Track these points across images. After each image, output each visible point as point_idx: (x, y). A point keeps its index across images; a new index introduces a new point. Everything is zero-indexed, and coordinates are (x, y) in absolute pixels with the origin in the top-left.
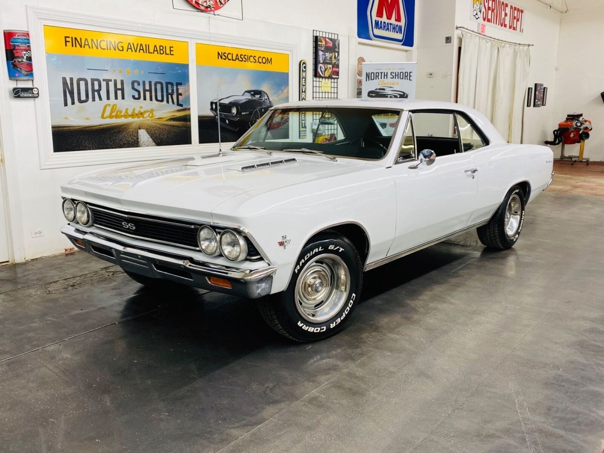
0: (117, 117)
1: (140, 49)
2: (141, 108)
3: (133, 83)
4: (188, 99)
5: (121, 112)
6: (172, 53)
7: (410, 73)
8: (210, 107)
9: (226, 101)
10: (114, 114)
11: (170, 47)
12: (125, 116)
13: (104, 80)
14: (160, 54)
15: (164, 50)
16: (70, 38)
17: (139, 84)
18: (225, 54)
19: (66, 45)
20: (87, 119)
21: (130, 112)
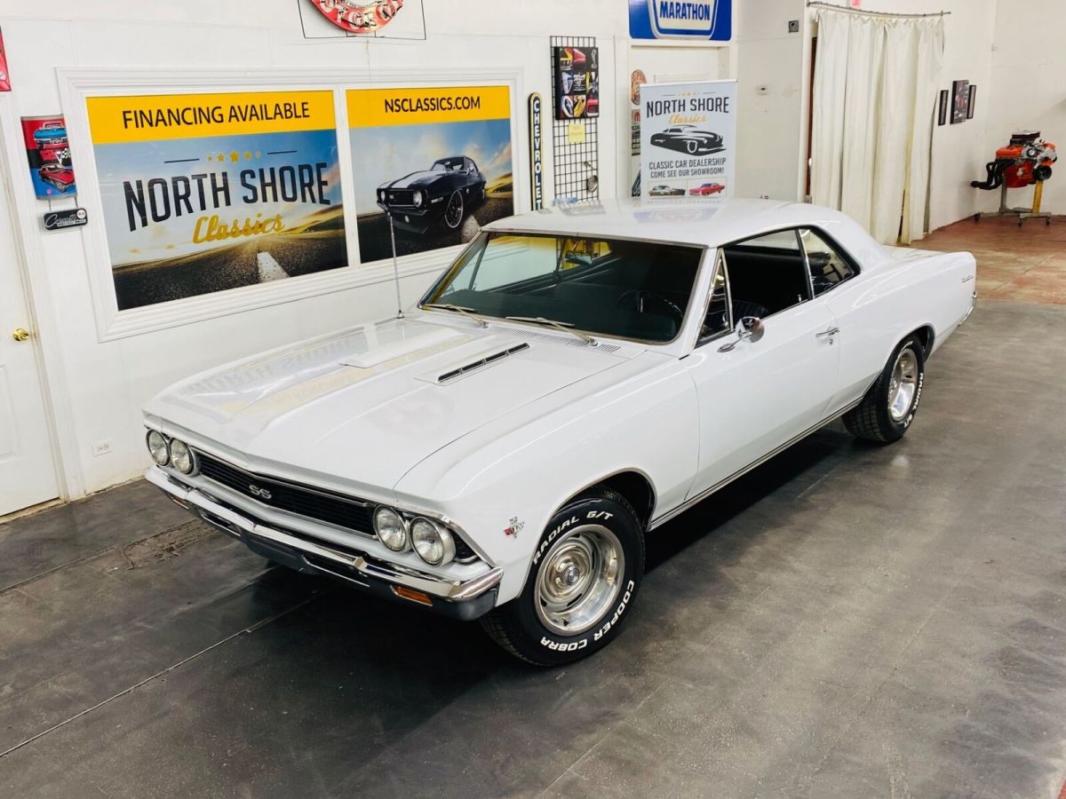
0: (219, 236)
1: (251, 115)
2: (259, 215)
3: (243, 174)
4: (337, 190)
5: (226, 227)
6: (306, 113)
7: (725, 98)
8: (376, 198)
9: (404, 185)
10: (214, 233)
11: (303, 104)
12: (234, 234)
13: (194, 177)
14: (287, 117)
15: (292, 110)
16: (133, 113)
17: (253, 176)
18: (398, 102)
19: (126, 127)
20: (170, 247)
21: (241, 226)
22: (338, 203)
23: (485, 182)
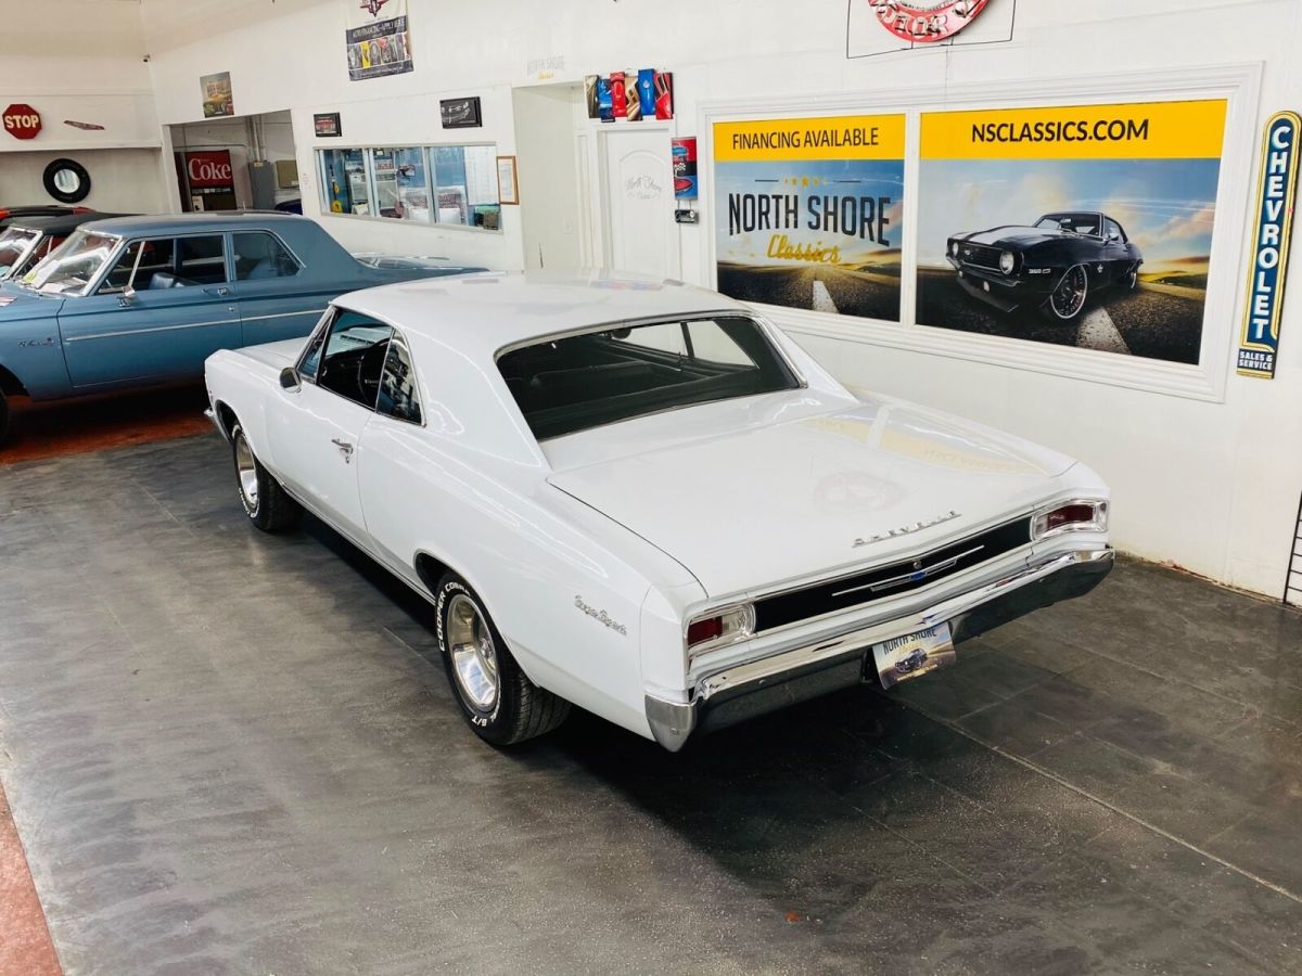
0: (787, 256)
1: (823, 141)
2: (821, 243)
3: (811, 199)
4: (898, 230)
5: (793, 248)
6: (875, 140)
8: (946, 250)
9: (988, 240)
10: (783, 251)
11: (873, 129)
12: (798, 256)
13: (774, 197)
14: (855, 144)
15: (861, 136)
17: (818, 203)
18: (991, 129)
19: (734, 148)
20: (752, 255)
21: (804, 250)
22: (897, 247)
23: (1140, 262)
